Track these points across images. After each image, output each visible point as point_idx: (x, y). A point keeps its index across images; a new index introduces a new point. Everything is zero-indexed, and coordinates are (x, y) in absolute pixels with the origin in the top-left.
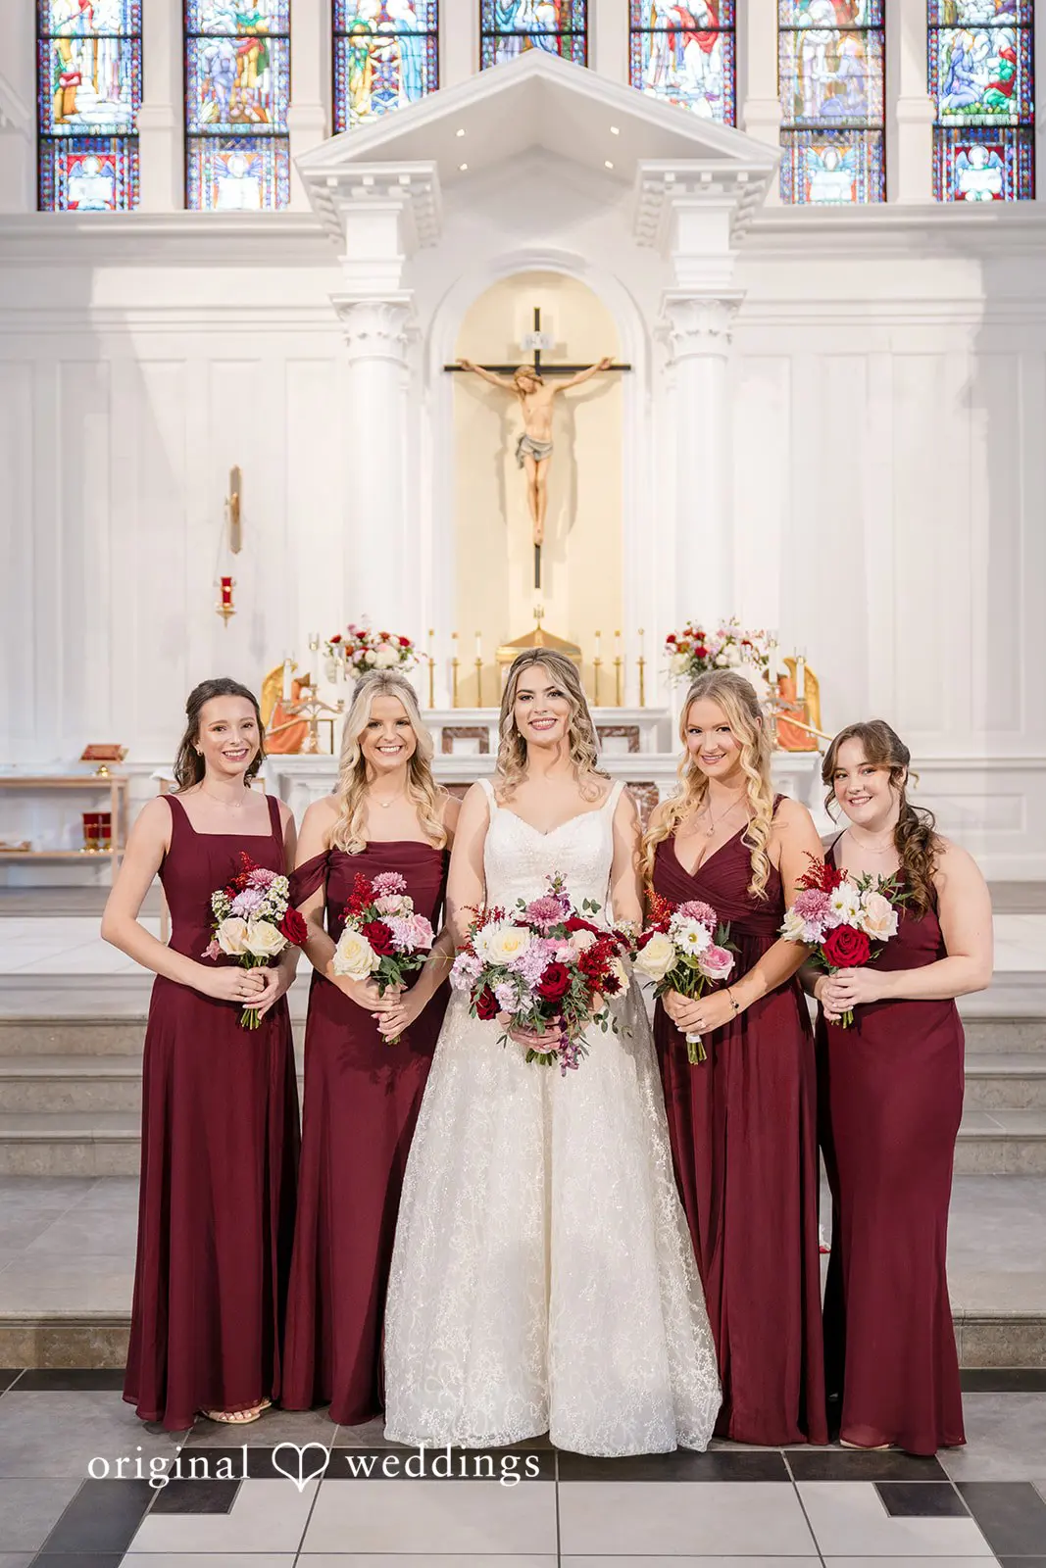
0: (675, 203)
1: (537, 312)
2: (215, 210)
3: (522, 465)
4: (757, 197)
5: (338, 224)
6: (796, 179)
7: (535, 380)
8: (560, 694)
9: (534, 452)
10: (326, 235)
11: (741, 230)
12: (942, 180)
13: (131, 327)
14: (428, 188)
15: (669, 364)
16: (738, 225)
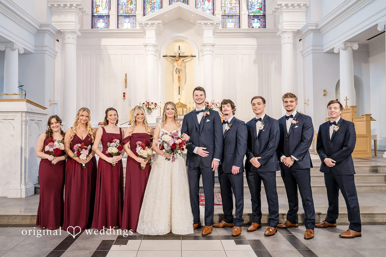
0: (203, 28)
1: (179, 46)
2: (123, 29)
3: (177, 73)
4: (217, 27)
5: (144, 31)
6: (224, 24)
7: (179, 58)
8: (174, 109)
9: (179, 71)
10: (142, 33)
11: (215, 33)
12: (250, 25)
13: (108, 49)
14: (160, 25)
15: (202, 56)
16: (214, 32)
